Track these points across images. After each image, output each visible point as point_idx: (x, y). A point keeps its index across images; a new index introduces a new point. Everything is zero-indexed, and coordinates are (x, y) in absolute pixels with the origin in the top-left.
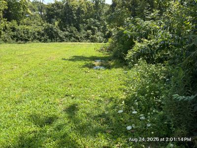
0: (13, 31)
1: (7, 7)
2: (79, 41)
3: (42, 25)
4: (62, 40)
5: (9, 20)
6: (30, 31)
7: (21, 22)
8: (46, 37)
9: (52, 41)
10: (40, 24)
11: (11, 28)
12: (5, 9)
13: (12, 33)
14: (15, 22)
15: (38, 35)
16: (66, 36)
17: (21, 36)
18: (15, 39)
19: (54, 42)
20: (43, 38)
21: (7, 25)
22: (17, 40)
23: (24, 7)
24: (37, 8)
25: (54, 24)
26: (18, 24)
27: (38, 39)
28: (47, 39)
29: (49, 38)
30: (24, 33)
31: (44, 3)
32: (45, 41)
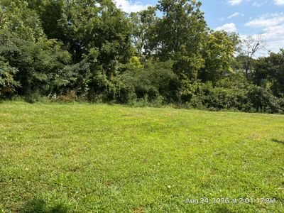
0: (206, 94)
3: (245, 88)
4: (274, 110)
5: (204, 81)
6: (228, 95)
7: (218, 83)
8: (249, 104)
9: (257, 111)
10: (243, 86)
11: (204, 91)
13: (204, 97)
14: (210, 84)
15: (238, 101)
17: (215, 101)
18: (207, 104)
19: (261, 112)
20: (244, 105)
21: (200, 87)
22: (209, 106)
23: (225, 65)
24: (242, 65)
25: (265, 87)
26: (214, 86)
27: (237, 106)
28: (249, 108)
29: (253, 106)
30: (219, 96)
31: (253, 58)
32: (247, 110)
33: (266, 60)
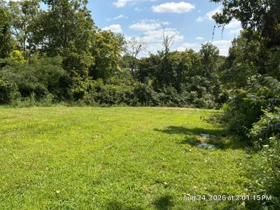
0: (97, 91)
1: (94, 64)
2: (179, 106)
3: (132, 84)
4: (155, 104)
5: (95, 78)
6: (117, 92)
7: (108, 80)
8: (136, 99)
9: (142, 105)
10: (130, 83)
11: (96, 88)
12: (92, 66)
13: (96, 94)
14: (101, 81)
15: (126, 97)
16: (162, 99)
17: (106, 98)
18: (99, 101)
19: (146, 106)
20: (131, 100)
21: (92, 84)
22: (101, 103)
23: (113, 63)
24: (128, 64)
25: (147, 84)
26: (105, 83)
27: (126, 101)
28: (136, 103)
29: (139, 101)
30: (110, 93)
31: (137, 58)
32: (134, 105)
33: (147, 60)
